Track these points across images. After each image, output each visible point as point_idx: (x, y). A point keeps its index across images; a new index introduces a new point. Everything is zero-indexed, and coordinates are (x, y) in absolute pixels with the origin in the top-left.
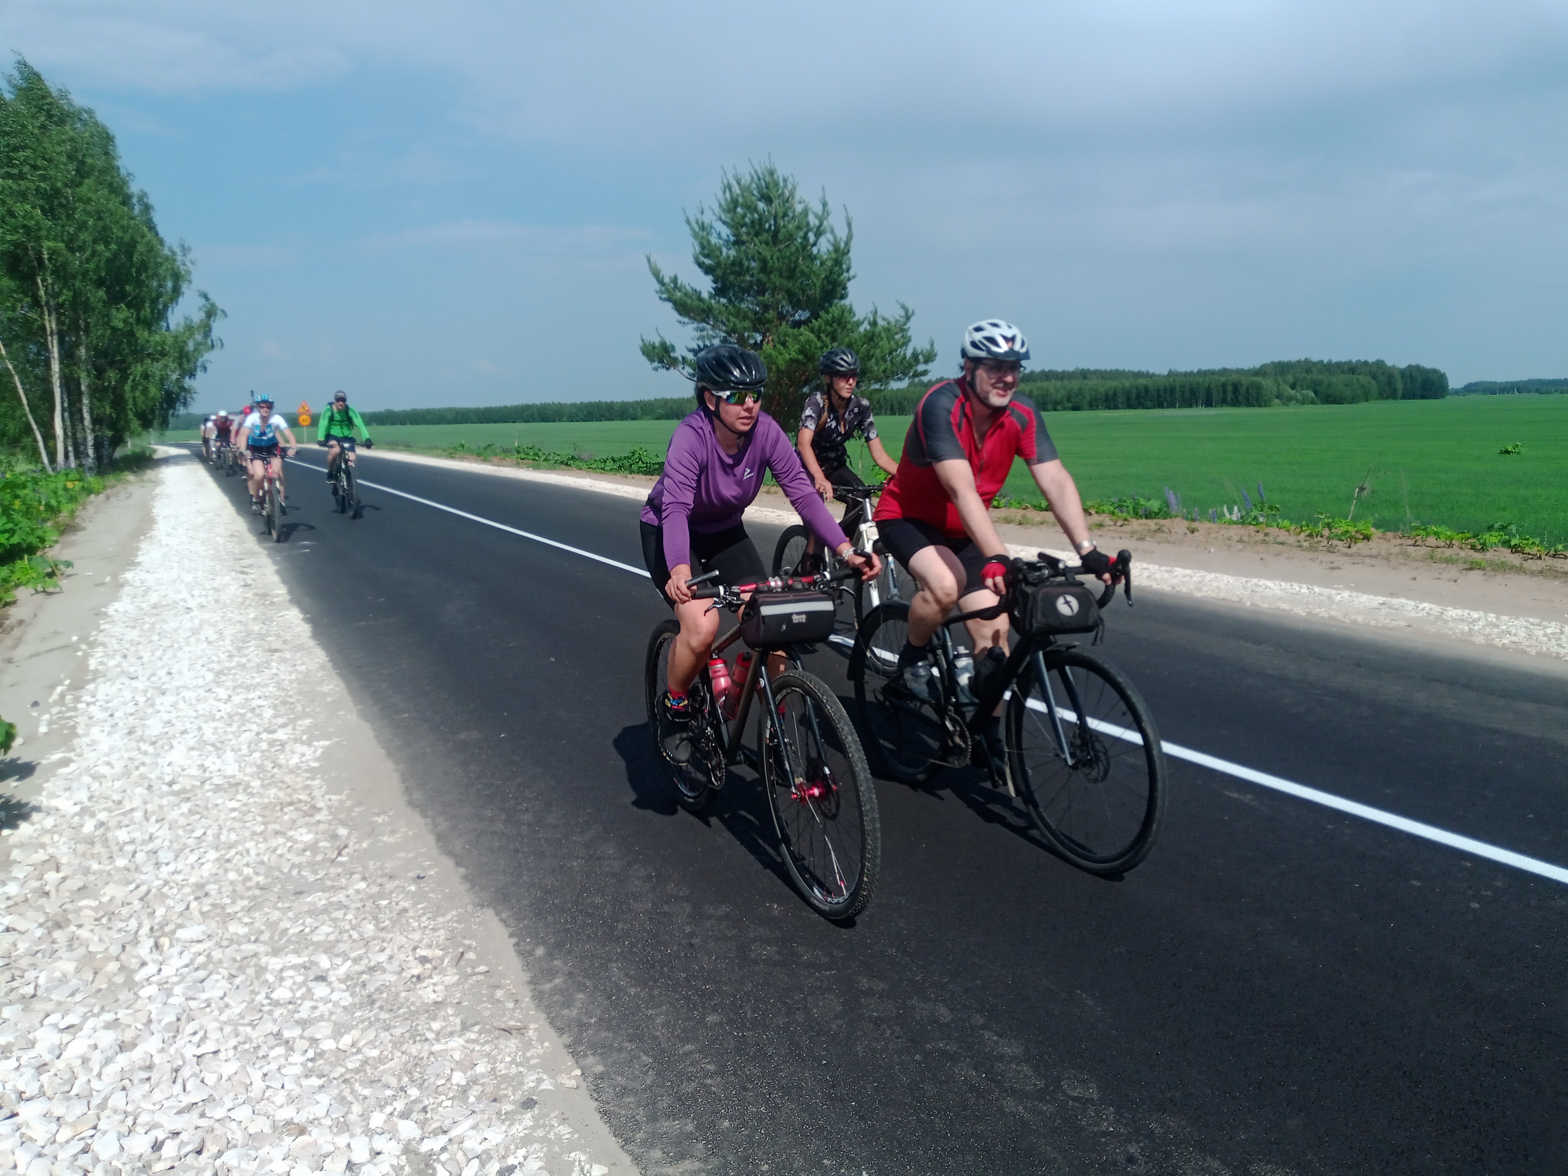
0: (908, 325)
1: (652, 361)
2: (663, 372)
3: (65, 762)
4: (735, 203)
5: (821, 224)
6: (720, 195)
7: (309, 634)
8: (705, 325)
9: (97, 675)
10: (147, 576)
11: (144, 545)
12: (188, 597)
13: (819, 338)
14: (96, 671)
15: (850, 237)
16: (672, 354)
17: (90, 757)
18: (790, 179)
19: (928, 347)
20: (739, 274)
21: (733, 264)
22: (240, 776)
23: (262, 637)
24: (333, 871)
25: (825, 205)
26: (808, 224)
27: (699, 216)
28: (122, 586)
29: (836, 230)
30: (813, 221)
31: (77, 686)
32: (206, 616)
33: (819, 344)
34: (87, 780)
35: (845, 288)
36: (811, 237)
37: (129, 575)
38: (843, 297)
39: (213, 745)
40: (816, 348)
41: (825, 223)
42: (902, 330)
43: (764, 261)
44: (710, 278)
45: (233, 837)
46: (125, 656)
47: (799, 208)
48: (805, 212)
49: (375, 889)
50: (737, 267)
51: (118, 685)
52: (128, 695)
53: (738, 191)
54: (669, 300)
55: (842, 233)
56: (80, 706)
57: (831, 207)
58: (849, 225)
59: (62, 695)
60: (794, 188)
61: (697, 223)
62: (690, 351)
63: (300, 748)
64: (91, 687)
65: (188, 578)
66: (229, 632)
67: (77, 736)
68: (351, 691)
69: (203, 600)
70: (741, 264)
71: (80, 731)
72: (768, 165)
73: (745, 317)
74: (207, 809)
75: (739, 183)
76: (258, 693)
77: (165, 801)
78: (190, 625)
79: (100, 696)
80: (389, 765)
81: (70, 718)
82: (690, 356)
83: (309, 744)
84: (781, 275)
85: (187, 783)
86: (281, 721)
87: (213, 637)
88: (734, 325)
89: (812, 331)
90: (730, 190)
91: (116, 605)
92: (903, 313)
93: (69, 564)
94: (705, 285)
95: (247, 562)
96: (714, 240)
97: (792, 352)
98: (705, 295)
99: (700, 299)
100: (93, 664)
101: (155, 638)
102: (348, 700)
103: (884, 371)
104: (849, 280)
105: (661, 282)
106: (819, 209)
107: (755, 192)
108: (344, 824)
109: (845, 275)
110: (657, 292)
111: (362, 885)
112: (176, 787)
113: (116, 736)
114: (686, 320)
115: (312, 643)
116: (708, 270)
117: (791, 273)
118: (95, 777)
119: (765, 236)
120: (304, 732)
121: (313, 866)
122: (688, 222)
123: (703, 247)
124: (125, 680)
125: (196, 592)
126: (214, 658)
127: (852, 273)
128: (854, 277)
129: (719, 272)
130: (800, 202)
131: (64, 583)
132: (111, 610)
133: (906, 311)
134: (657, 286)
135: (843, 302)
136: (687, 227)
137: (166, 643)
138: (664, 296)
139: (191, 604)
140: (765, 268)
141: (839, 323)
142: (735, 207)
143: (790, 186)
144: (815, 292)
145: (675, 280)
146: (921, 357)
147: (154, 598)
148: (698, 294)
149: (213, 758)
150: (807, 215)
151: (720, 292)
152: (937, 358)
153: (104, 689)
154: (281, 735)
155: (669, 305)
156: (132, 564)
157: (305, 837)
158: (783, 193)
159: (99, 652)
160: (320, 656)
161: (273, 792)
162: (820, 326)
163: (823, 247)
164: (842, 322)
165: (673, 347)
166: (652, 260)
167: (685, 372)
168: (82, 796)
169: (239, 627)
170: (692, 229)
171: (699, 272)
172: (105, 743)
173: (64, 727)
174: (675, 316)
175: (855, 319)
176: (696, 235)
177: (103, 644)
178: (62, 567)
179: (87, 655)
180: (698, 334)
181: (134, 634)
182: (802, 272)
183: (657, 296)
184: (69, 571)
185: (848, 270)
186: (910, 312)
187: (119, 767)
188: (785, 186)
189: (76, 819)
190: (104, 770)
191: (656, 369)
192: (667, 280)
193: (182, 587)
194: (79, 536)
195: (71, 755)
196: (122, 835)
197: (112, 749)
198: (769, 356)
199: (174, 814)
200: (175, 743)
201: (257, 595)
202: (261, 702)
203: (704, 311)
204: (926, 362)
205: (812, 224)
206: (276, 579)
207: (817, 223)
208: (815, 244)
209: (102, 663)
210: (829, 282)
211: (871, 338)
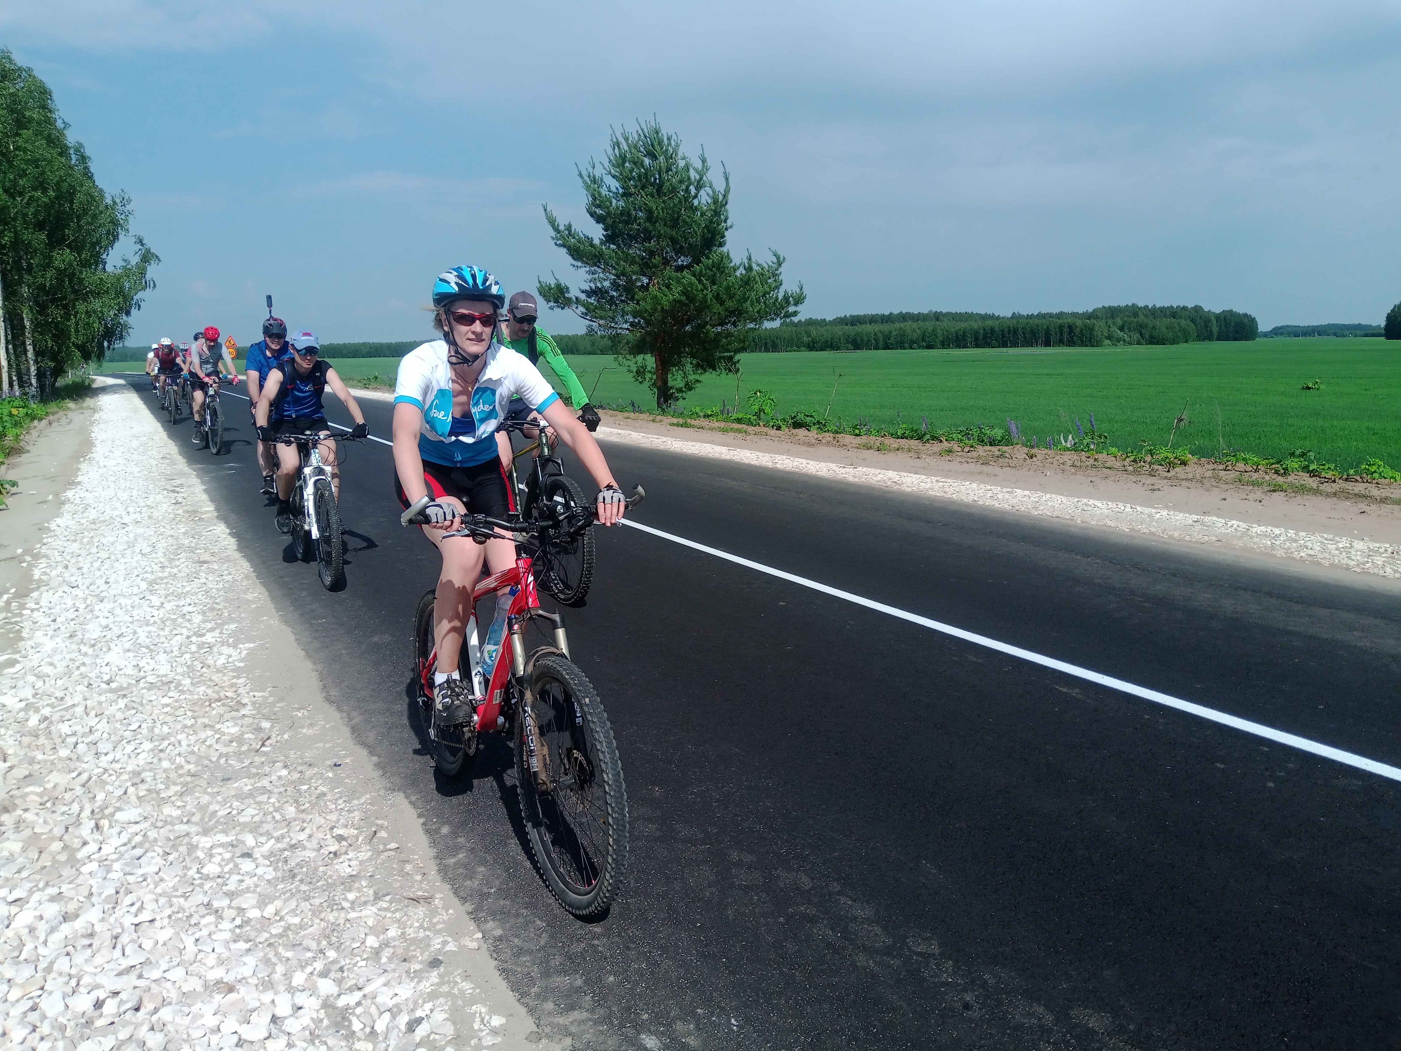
0: (780, 270)
1: (548, 301)
2: (558, 310)
3: (12, 663)
4: (623, 159)
5: (701, 179)
6: (610, 151)
7: (235, 547)
8: (596, 268)
9: (40, 584)
10: (87, 494)
11: (83, 467)
12: (124, 513)
13: (700, 281)
14: (40, 580)
15: (727, 190)
16: (566, 295)
17: (35, 659)
18: (674, 137)
19: (798, 291)
20: (627, 223)
21: (622, 214)
22: (172, 675)
23: (192, 550)
24: (258, 759)
25: (704, 161)
26: (689, 178)
27: (590, 170)
28: (63, 503)
29: (714, 185)
30: (693, 175)
31: (22, 594)
32: (140, 531)
33: (700, 287)
34: (31, 678)
35: (723, 236)
36: (693, 190)
37: (70, 494)
38: (721, 245)
39: (147, 647)
40: (697, 290)
41: (704, 178)
42: (774, 275)
43: (650, 212)
44: (601, 226)
45: (166, 729)
46: (66, 567)
47: (682, 164)
48: (687, 168)
49: (296, 776)
50: (626, 216)
51: (60, 593)
52: (69, 602)
53: (626, 148)
54: (563, 246)
55: (720, 186)
56: (24, 612)
57: (709, 163)
58: (727, 179)
59: (8, 603)
60: (677, 145)
61: (589, 176)
62: (583, 292)
63: (226, 650)
64: (35, 594)
65: (125, 496)
66: (162, 545)
67: (22, 639)
68: (273, 599)
69: (137, 516)
70: (629, 215)
71: (24, 635)
72: (653, 124)
73: (633, 262)
74: (142, 705)
75: (626, 139)
76: (188, 601)
77: (103, 698)
78: (125, 538)
79: (44, 603)
80: (309, 665)
81: (16, 623)
82: (583, 297)
83: (235, 646)
84: (665, 225)
85: (124, 682)
86: (209, 625)
87: (147, 550)
88: (624, 269)
89: (694, 275)
90: (619, 147)
91: (59, 521)
92: (775, 260)
93: (14, 484)
94: (596, 232)
95: (178, 482)
96: (604, 192)
97: (676, 293)
98: (597, 242)
99: (592, 245)
100: (37, 574)
101: (94, 550)
102: (271, 606)
103: (758, 312)
104: (726, 229)
105: (557, 230)
106: (699, 165)
107: (642, 149)
108: (267, 719)
109: (723, 224)
110: (553, 238)
111: (284, 772)
112: (113, 685)
113: (58, 640)
114: (579, 264)
115: (237, 555)
116: (599, 219)
117: (674, 222)
118: (38, 677)
119: (650, 189)
120: (230, 636)
121: (239, 755)
122: (580, 175)
123: (595, 199)
124: (66, 588)
125: (131, 509)
126: (147, 568)
127: (729, 223)
128: (731, 227)
129: (609, 221)
130: (683, 159)
131: (9, 501)
132: (53, 526)
133: (778, 258)
134: (553, 234)
135: (722, 249)
136: (581, 180)
137: (103, 555)
138: (558, 243)
139: (126, 519)
140: (650, 217)
141: (718, 269)
142: (624, 162)
143: (673, 143)
144: (697, 240)
145: (569, 228)
146: (791, 299)
147: (93, 514)
148: (590, 240)
149: (147, 659)
150: (688, 170)
151: (610, 239)
152: (806, 301)
153: (46, 597)
154: (209, 638)
155: (564, 250)
156: (73, 484)
157: (231, 729)
158: (667, 150)
159: (43, 563)
160: (245, 566)
161: (202, 689)
162: (701, 271)
163: (704, 198)
164: (721, 267)
165: (568, 288)
166: (548, 210)
167: (578, 311)
168: (27, 693)
169: (171, 541)
170: (585, 182)
171: (592, 221)
172: (49, 646)
173: (10, 631)
174: (570, 260)
175: (732, 265)
176: (588, 187)
177: (46, 556)
178: (7, 486)
179: (31, 566)
180: (590, 277)
181: (75, 547)
182: (684, 221)
183: (553, 242)
184: (14, 490)
185: (725, 221)
186: (781, 259)
187: (61, 668)
188: (669, 144)
189: (22, 714)
190: (47, 669)
191: (552, 308)
192: (562, 228)
193: (118, 505)
194: (24, 458)
195: (17, 656)
196: (65, 728)
197: (55, 651)
198: (655, 297)
199: (112, 710)
200: (112, 645)
201: (187, 512)
202: (191, 609)
203: (595, 256)
204: (796, 304)
205: (693, 178)
206: (205, 497)
207: (698, 177)
208: (696, 197)
209: (45, 573)
210: (709, 231)
211: (747, 282)
